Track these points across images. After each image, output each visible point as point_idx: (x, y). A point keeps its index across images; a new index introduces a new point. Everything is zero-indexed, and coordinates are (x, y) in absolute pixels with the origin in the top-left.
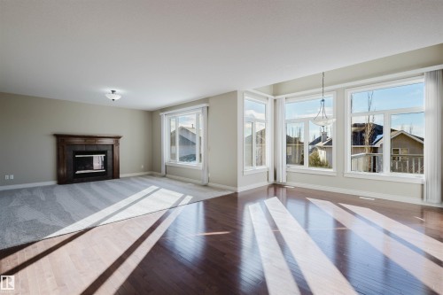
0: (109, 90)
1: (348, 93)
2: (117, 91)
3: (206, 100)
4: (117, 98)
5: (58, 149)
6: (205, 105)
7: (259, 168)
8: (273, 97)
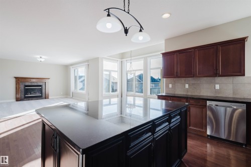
0: (39, 57)
1: (149, 59)
2: (43, 57)
3: (88, 61)
4: (42, 60)
5: (16, 84)
6: (86, 63)
7: (113, 93)
8: (121, 60)
